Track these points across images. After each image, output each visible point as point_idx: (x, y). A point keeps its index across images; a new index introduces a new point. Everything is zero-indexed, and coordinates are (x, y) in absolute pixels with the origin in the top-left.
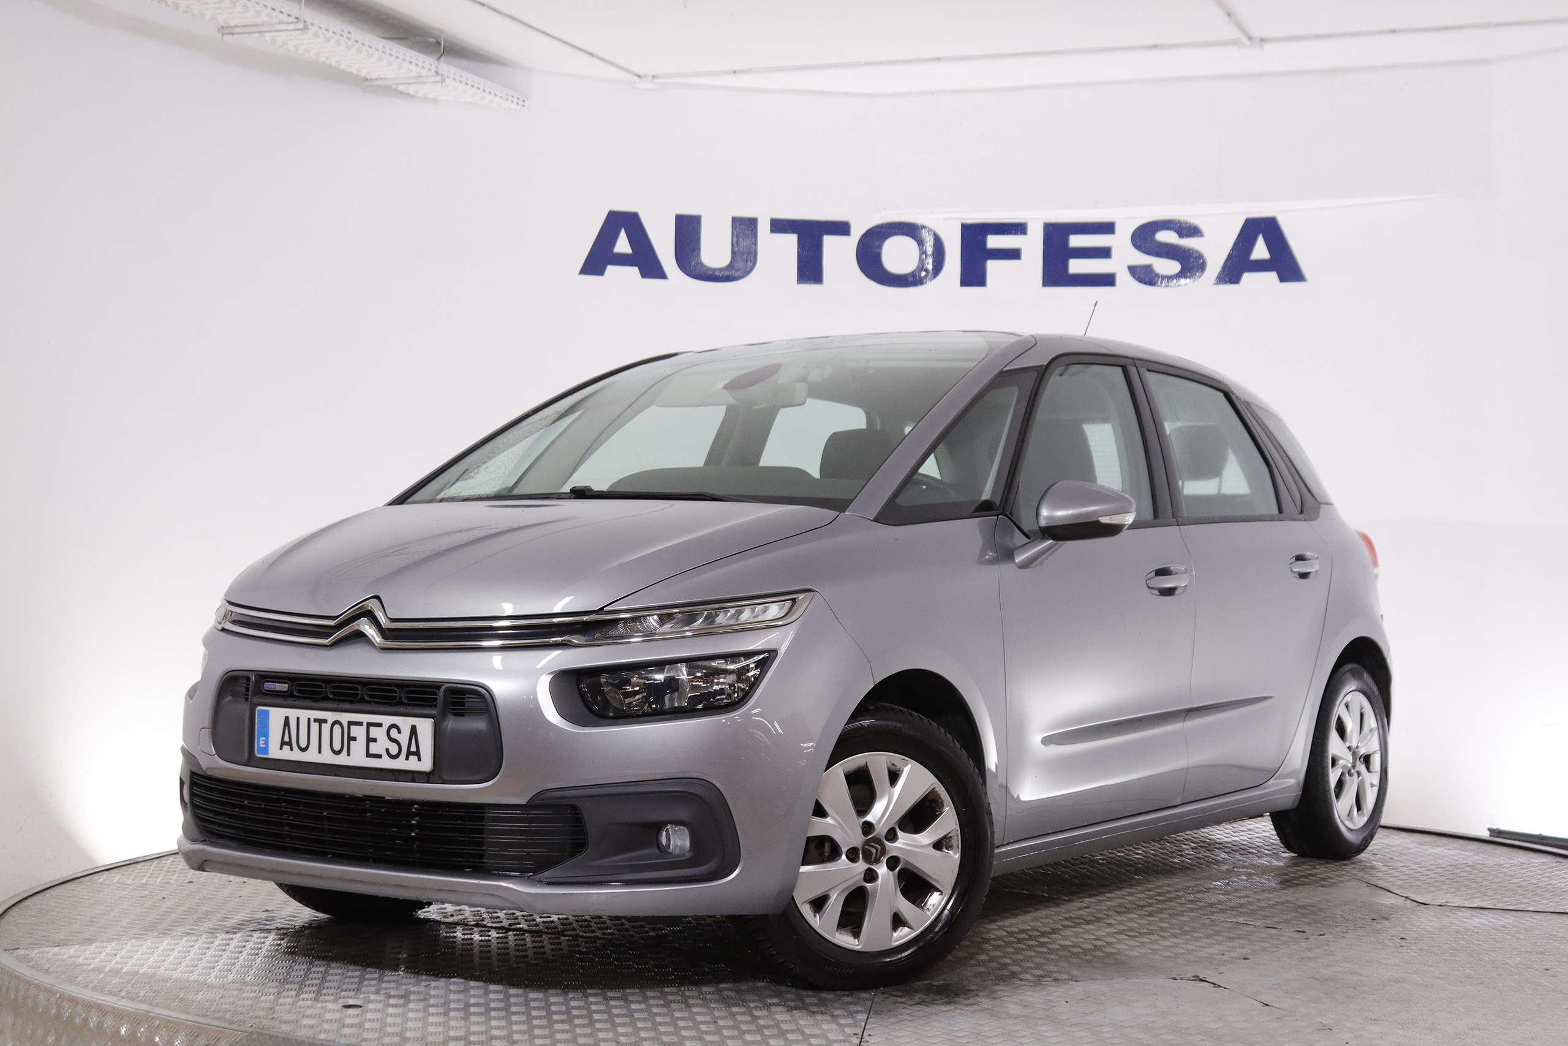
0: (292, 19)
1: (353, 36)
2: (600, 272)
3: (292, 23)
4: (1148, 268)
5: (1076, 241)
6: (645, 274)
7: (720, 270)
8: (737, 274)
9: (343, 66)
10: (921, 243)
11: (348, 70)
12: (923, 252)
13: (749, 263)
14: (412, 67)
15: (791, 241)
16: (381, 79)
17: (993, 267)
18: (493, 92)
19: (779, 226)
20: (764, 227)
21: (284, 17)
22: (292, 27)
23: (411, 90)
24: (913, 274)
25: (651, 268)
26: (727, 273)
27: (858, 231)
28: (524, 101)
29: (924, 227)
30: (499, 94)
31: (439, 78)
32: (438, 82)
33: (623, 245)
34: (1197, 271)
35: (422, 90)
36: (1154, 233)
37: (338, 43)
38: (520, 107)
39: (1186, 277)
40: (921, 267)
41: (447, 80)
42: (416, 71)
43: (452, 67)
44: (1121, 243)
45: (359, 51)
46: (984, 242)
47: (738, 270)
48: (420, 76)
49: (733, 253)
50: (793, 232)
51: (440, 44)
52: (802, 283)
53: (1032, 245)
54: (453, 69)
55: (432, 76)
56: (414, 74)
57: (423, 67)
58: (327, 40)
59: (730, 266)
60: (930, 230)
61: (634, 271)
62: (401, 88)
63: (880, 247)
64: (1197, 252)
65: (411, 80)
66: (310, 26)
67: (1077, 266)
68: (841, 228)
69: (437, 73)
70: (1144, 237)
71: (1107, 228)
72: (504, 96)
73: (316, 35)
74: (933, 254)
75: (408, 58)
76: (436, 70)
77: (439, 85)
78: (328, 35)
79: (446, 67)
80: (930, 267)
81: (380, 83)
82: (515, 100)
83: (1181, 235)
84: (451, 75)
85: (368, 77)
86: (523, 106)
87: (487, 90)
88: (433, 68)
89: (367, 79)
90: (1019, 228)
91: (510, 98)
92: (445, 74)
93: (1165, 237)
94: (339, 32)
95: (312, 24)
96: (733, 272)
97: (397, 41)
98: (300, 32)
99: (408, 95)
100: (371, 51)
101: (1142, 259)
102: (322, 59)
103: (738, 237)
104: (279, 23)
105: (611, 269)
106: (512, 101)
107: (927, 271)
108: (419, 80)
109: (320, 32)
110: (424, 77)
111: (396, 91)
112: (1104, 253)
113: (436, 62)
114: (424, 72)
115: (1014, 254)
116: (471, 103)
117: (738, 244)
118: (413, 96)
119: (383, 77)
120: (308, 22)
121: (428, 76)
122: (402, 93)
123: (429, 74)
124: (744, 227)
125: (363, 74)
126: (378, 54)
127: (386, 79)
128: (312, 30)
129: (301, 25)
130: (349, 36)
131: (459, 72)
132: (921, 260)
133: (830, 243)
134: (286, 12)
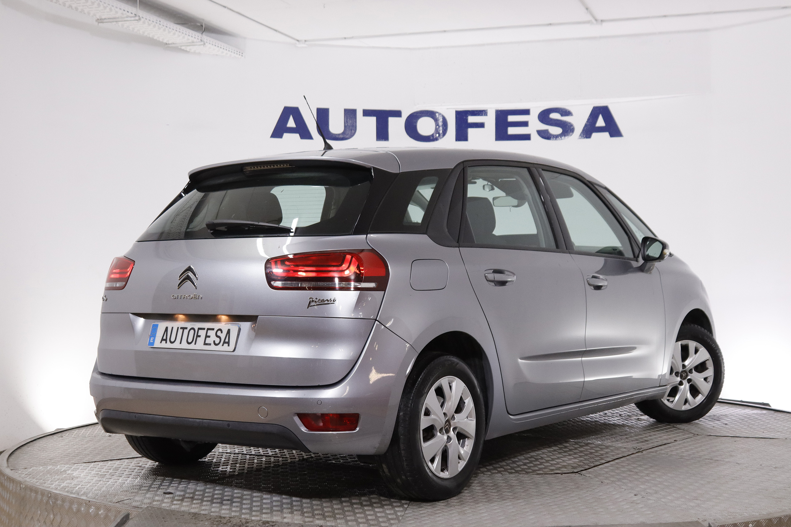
0: (133, 15)
1: (161, 23)
2: (281, 136)
3: (133, 17)
4: (546, 131)
5: (511, 118)
6: (302, 137)
7: (339, 135)
8: (347, 137)
9: (155, 38)
10: (436, 120)
11: (158, 39)
12: (437, 124)
13: (353, 131)
14: (190, 38)
15: (373, 120)
16: (174, 43)
17: (471, 132)
18: (228, 49)
19: (367, 113)
20: (359, 114)
21: (129, 14)
22: (133, 19)
23: (188, 49)
24: (433, 135)
25: (305, 134)
26: (341, 136)
27: (405, 115)
28: (242, 53)
29: (437, 112)
30: (231, 50)
31: (202, 43)
32: (202, 45)
33: (291, 123)
34: (570, 133)
35: (193, 49)
36: (549, 114)
37: (154, 26)
38: (240, 57)
39: (564, 136)
40: (436, 132)
41: (206, 44)
42: (191, 39)
44: (533, 119)
45: (164, 30)
46: (467, 120)
47: (347, 135)
48: (193, 42)
49: (345, 126)
50: (374, 116)
51: (203, 26)
52: (378, 141)
53: (490, 121)
54: (208, 38)
55: (199, 42)
56: (190, 41)
57: (195, 38)
58: (149, 25)
59: (344, 133)
60: (440, 114)
61: (297, 136)
62: (183, 48)
63: (416, 122)
64: (570, 123)
65: (188, 44)
67: (512, 131)
68: (397, 114)
69: (201, 40)
70: (544, 116)
71: (526, 112)
72: (233, 51)
73: (144, 23)
74: (442, 126)
75: (187, 33)
76: (201, 39)
78: (150, 22)
79: (206, 37)
80: (441, 132)
81: (173, 45)
82: (238, 53)
83: (562, 115)
84: (208, 41)
85: (167, 43)
86: (242, 56)
87: (225, 48)
88: (199, 38)
89: (166, 44)
90: (483, 113)
91: (236, 52)
92: (205, 41)
93: (554, 116)
94: (155, 21)
95: (142, 17)
96: (345, 135)
97: (183, 25)
98: (137, 21)
99: (186, 51)
100: (170, 30)
101: (543, 127)
102: (146, 34)
103: (347, 119)
104: (127, 17)
105: (285, 135)
107: (439, 134)
108: (192, 44)
109: (146, 21)
110: (195, 42)
111: (181, 49)
112: (525, 124)
113: (201, 35)
114: (195, 40)
115: (481, 125)
116: (217, 55)
117: (347, 122)
118: (188, 52)
120: (141, 16)
121: (197, 42)
122: (183, 50)
123: (198, 41)
124: (350, 114)
125: (165, 41)
126: (173, 32)
127: (176, 44)
128: (142, 20)
129: (137, 18)
131: (212, 40)
132: (436, 129)
133: (392, 121)
134: (126, 10)
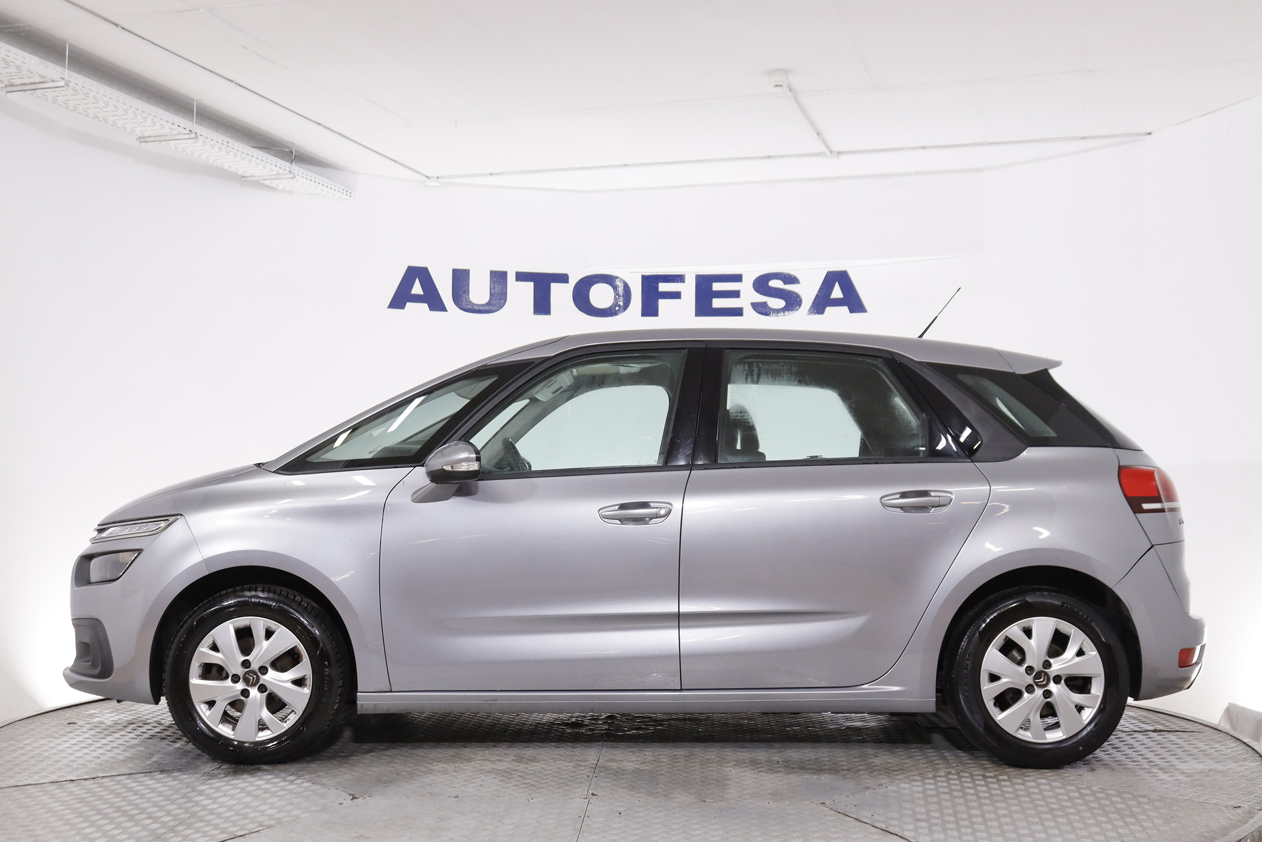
0: (187, 131)
1: (230, 145)
2: (402, 307)
3: (187, 134)
4: (764, 304)
5: (717, 287)
6: (432, 308)
7: (483, 305)
8: (494, 308)
9: (226, 167)
10: (615, 288)
11: (230, 170)
12: (617, 294)
13: (502, 301)
14: (273, 167)
15: (529, 286)
17: (662, 303)
18: (329, 186)
19: (521, 277)
20: (511, 278)
21: (181, 130)
22: (187, 136)
23: (274, 184)
24: (610, 308)
25: (436, 304)
26: (488, 308)
27: (573, 281)
28: (350, 193)
29: (617, 278)
30: (333, 188)
31: (291, 176)
32: (291, 178)
33: (417, 289)
34: (796, 307)
35: (281, 184)
36: (768, 281)
37: (220, 149)
38: (348, 197)
39: (788, 310)
40: (616, 304)
41: (297, 177)
42: (275, 170)
43: (300, 169)
44: (746, 288)
45: (235, 155)
46: (657, 288)
47: (493, 306)
48: (279, 174)
49: (491, 294)
50: (531, 281)
51: (292, 153)
52: (537, 314)
53: (688, 289)
55: (287, 174)
56: (274, 173)
57: (281, 168)
58: (213, 146)
59: (488, 304)
60: (621, 279)
61: (425, 306)
62: (267, 183)
63: (589, 290)
64: (796, 294)
65: (273, 177)
66: (200, 137)
67: (717, 303)
68: (563, 278)
69: (290, 172)
70: (762, 284)
71: (737, 278)
72: (337, 189)
73: (204, 143)
74: (623, 296)
75: (269, 161)
76: (289, 170)
77: (292, 180)
78: (213, 143)
79: (296, 168)
80: (621, 304)
81: (252, 179)
82: (345, 192)
83: (785, 283)
84: (301, 174)
85: (244, 175)
86: (350, 196)
87: (325, 185)
88: (287, 169)
89: (243, 177)
90: (679, 278)
91: (341, 191)
92: (296, 173)
93: (775, 284)
94: (220, 141)
95: (201, 135)
96: (491, 307)
97: (263, 150)
98: (192, 141)
99: (272, 188)
100: (243, 156)
101: (761, 298)
102: (211, 161)
103: (494, 284)
104: (178, 134)
105: (409, 305)
106: (343, 193)
107: (619, 306)
108: (278, 176)
109: (207, 141)
110: (281, 174)
111: (264, 184)
112: (736, 294)
113: (290, 164)
114: (281, 171)
115: (676, 295)
116: (315, 194)
117: (494, 288)
118: (276, 189)
119: (253, 175)
120: (199, 134)
121: (284, 174)
122: (268, 187)
123: (285, 172)
124: (499, 278)
125: (240, 173)
126: (249, 157)
127: (256, 176)
128: (201, 139)
129: (193, 135)
130: (228, 144)
131: (306, 172)
132: (615, 299)
133: (555, 287)
134: (182, 126)
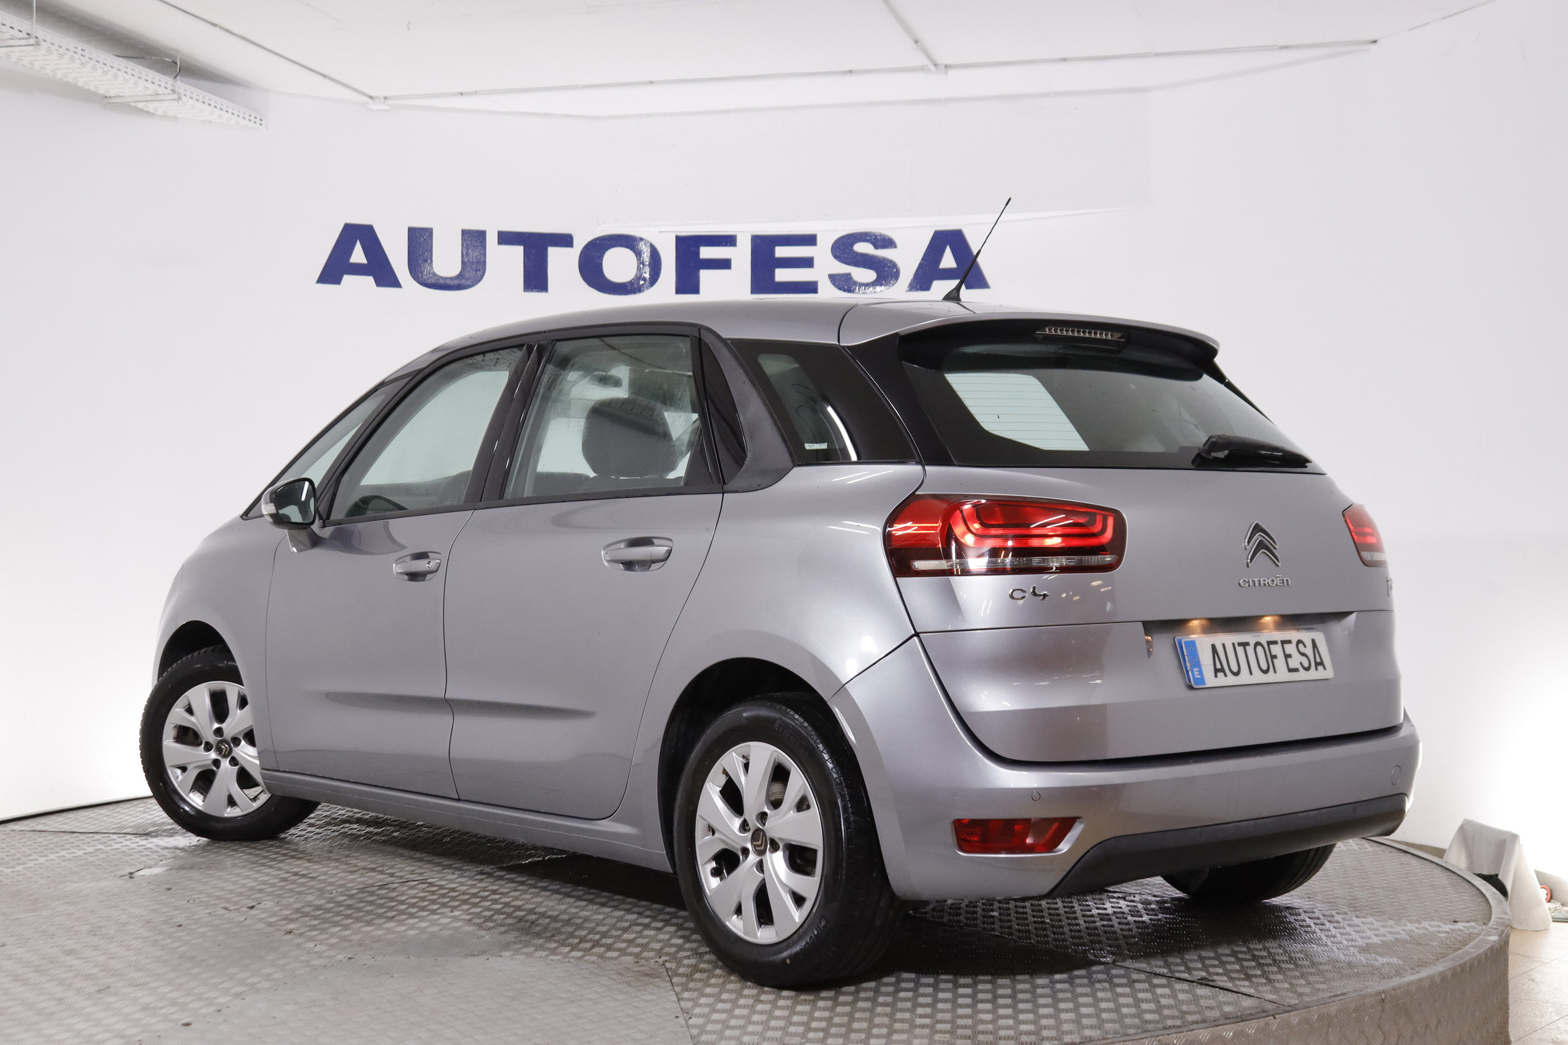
0: (23, 35)
1: (86, 53)
2: (337, 281)
3: (23, 39)
4: (848, 276)
5: (781, 252)
6: (379, 283)
7: (451, 278)
8: (469, 283)
9: (80, 84)
10: (638, 254)
11: (86, 88)
12: (641, 262)
13: (478, 272)
14: (149, 85)
15: (517, 252)
16: (120, 96)
17: (705, 275)
18: (230, 111)
19: (506, 238)
20: (492, 239)
21: (15, 33)
22: (23, 42)
23: (151, 107)
24: (631, 283)
25: (385, 276)
26: (457, 282)
27: (580, 243)
28: (261, 120)
29: (642, 239)
30: (236, 113)
31: (175, 96)
32: (175, 100)
33: (358, 256)
34: (891, 280)
35: (161, 108)
36: (852, 245)
37: (72, 59)
38: (257, 125)
39: (881, 285)
40: (639, 277)
41: (184, 98)
42: (152, 89)
43: (188, 86)
44: (822, 253)
45: (94, 68)
46: (698, 253)
47: (467, 279)
48: (157, 94)
49: (463, 263)
50: (519, 244)
51: (176, 64)
52: (528, 291)
53: (741, 256)
54: (189, 88)
55: (169, 94)
56: (150, 92)
57: (160, 86)
58: (61, 56)
59: (460, 276)
60: (646, 242)
61: (370, 280)
62: (141, 105)
63: (601, 257)
64: (891, 261)
65: (148, 98)
66: (42, 42)
67: (782, 275)
68: (565, 240)
69: (173, 91)
70: (843, 249)
71: (810, 240)
72: (242, 115)
73: (49, 51)
74: (650, 265)
75: (143, 76)
76: (172, 88)
77: (176, 102)
78: (62, 51)
79: (182, 85)
80: (647, 276)
81: (119, 100)
82: (252, 118)
83: (876, 247)
84: (188, 94)
85: (107, 95)
86: (261, 124)
87: (225, 109)
88: (169, 87)
89: (106, 97)
90: (729, 240)
91: (247, 117)
92: (182, 92)
93: (863, 248)
94: (72, 49)
95: (44, 41)
96: (463, 281)
97: (135, 60)
98: (32, 48)
99: (148, 112)
100: (106, 68)
101: (842, 268)
102: (59, 76)
103: (468, 249)
104: (11, 39)
105: (346, 278)
106: (250, 120)
107: (644, 279)
108: (156, 97)
109: (53, 48)
110: (161, 94)
111: (136, 108)
112: (807, 263)
113: (172, 80)
114: (161, 90)
115: (725, 264)
116: (210, 122)
117: (467, 255)
118: (153, 114)
119: (121, 94)
120: (41, 38)
121: (165, 94)
122: (141, 111)
123: (166, 91)
124: (474, 240)
125: (101, 91)
126: (113, 71)
127: (124, 96)
128: (44, 46)
129: (32, 41)
130: (83, 53)
131: (196, 91)
132: (639, 269)
133: (554, 253)
134: (17, 27)
